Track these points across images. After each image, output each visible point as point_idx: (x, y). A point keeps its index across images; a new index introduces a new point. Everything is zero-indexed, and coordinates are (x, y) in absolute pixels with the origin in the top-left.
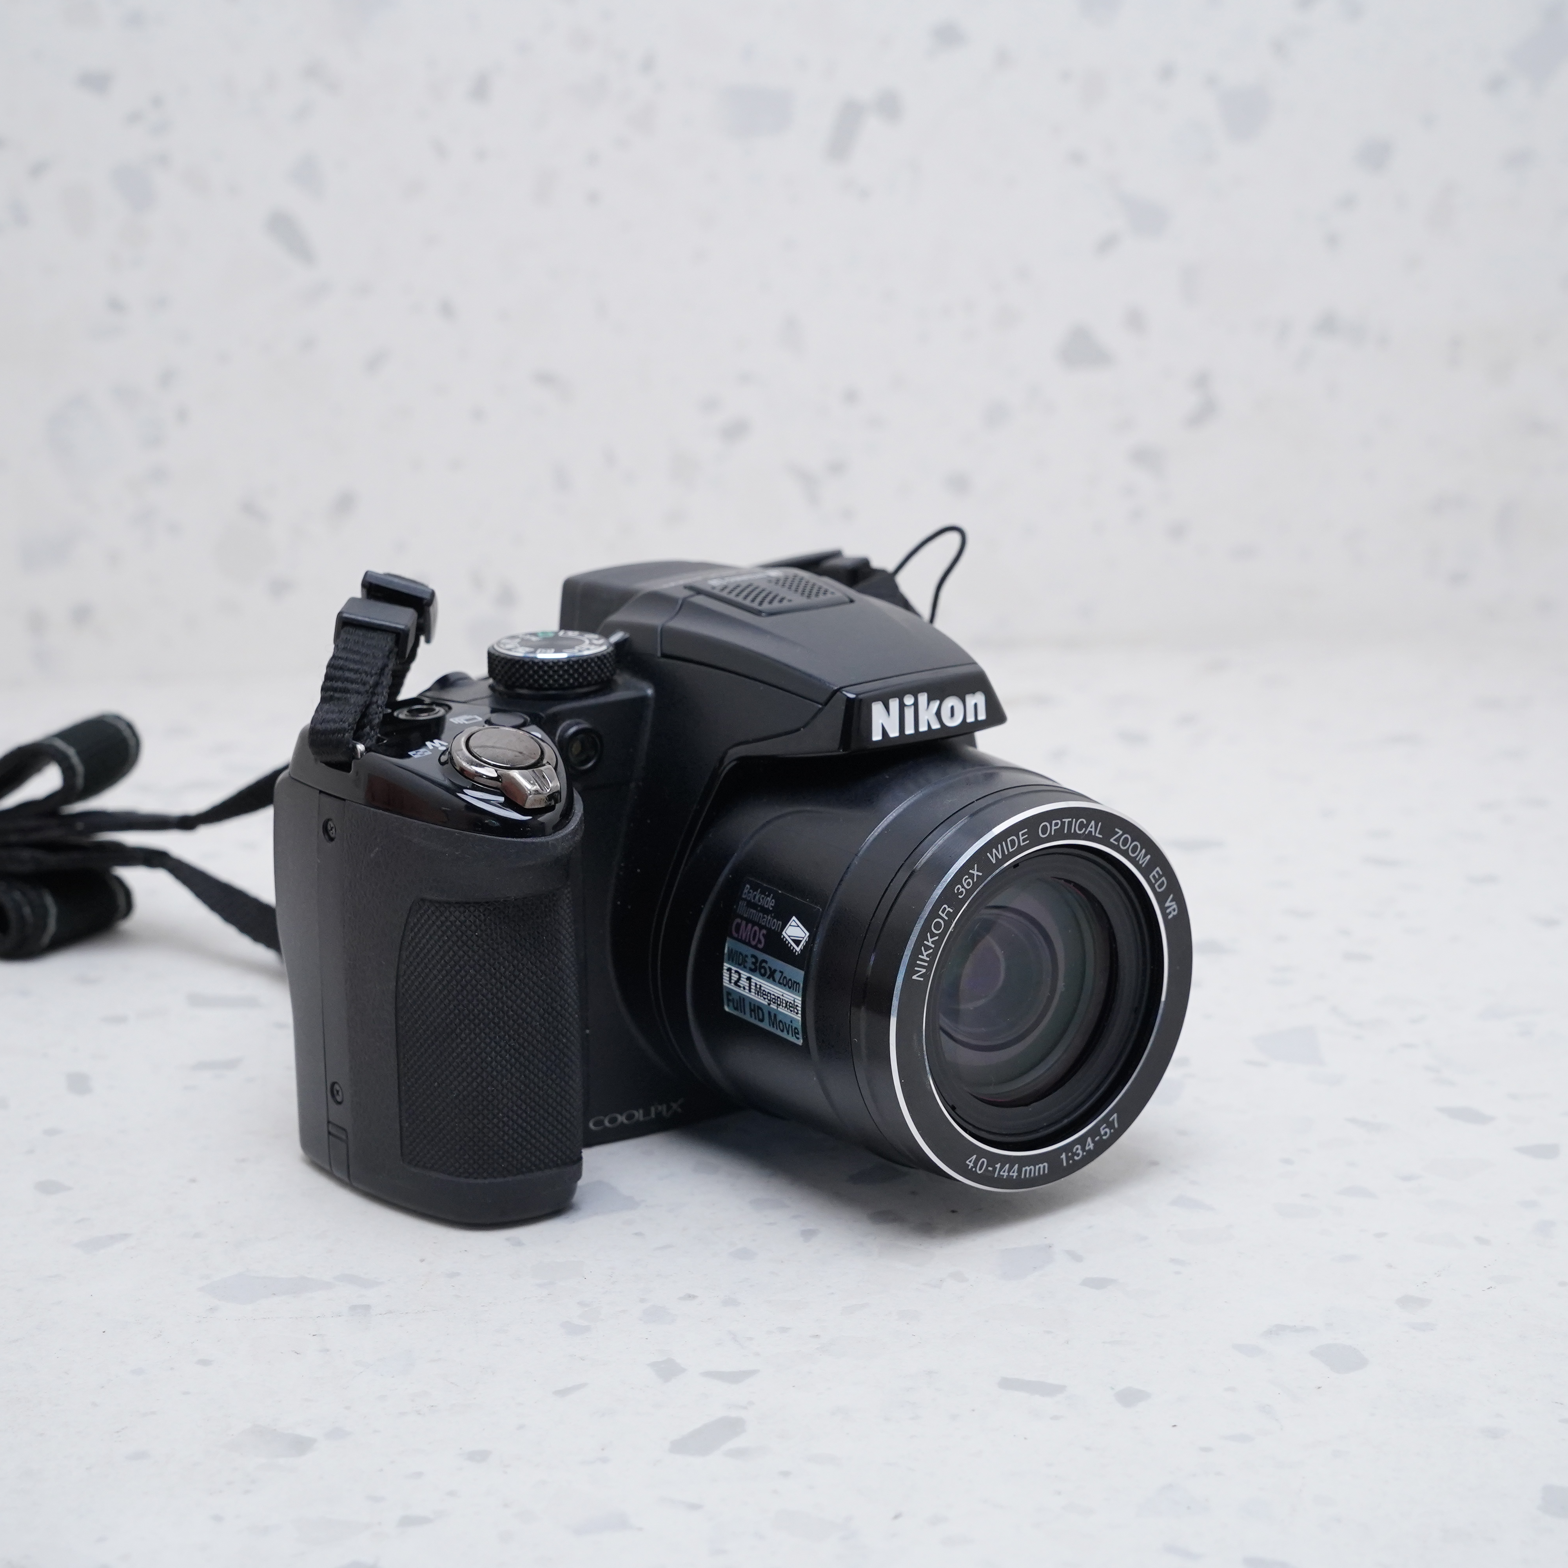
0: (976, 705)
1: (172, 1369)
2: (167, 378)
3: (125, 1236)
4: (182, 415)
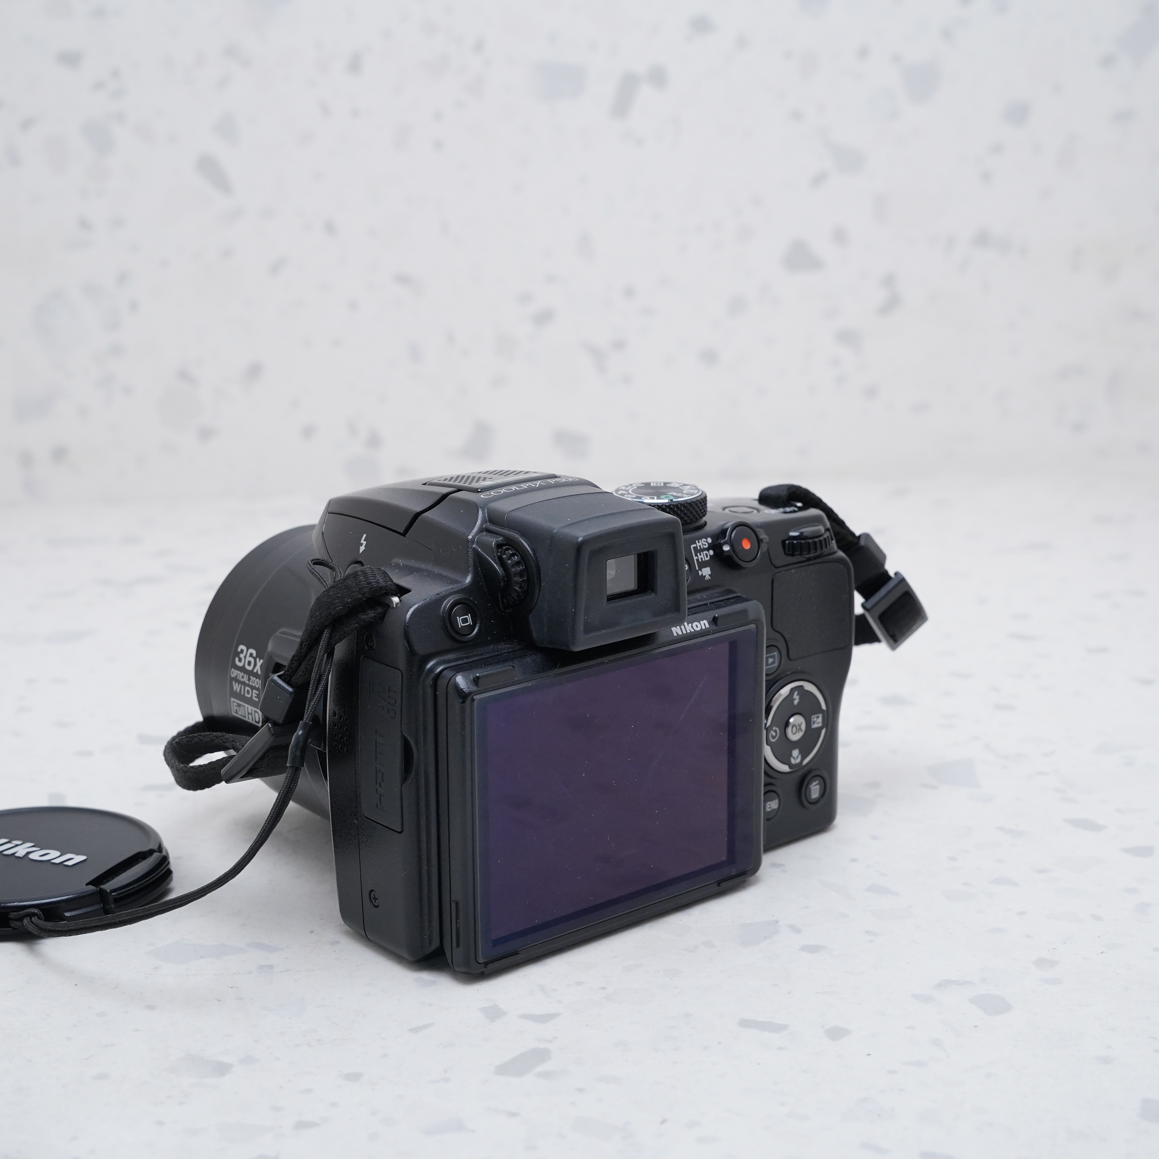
1: (126, 1012)
2: (122, 279)
4: (134, 306)
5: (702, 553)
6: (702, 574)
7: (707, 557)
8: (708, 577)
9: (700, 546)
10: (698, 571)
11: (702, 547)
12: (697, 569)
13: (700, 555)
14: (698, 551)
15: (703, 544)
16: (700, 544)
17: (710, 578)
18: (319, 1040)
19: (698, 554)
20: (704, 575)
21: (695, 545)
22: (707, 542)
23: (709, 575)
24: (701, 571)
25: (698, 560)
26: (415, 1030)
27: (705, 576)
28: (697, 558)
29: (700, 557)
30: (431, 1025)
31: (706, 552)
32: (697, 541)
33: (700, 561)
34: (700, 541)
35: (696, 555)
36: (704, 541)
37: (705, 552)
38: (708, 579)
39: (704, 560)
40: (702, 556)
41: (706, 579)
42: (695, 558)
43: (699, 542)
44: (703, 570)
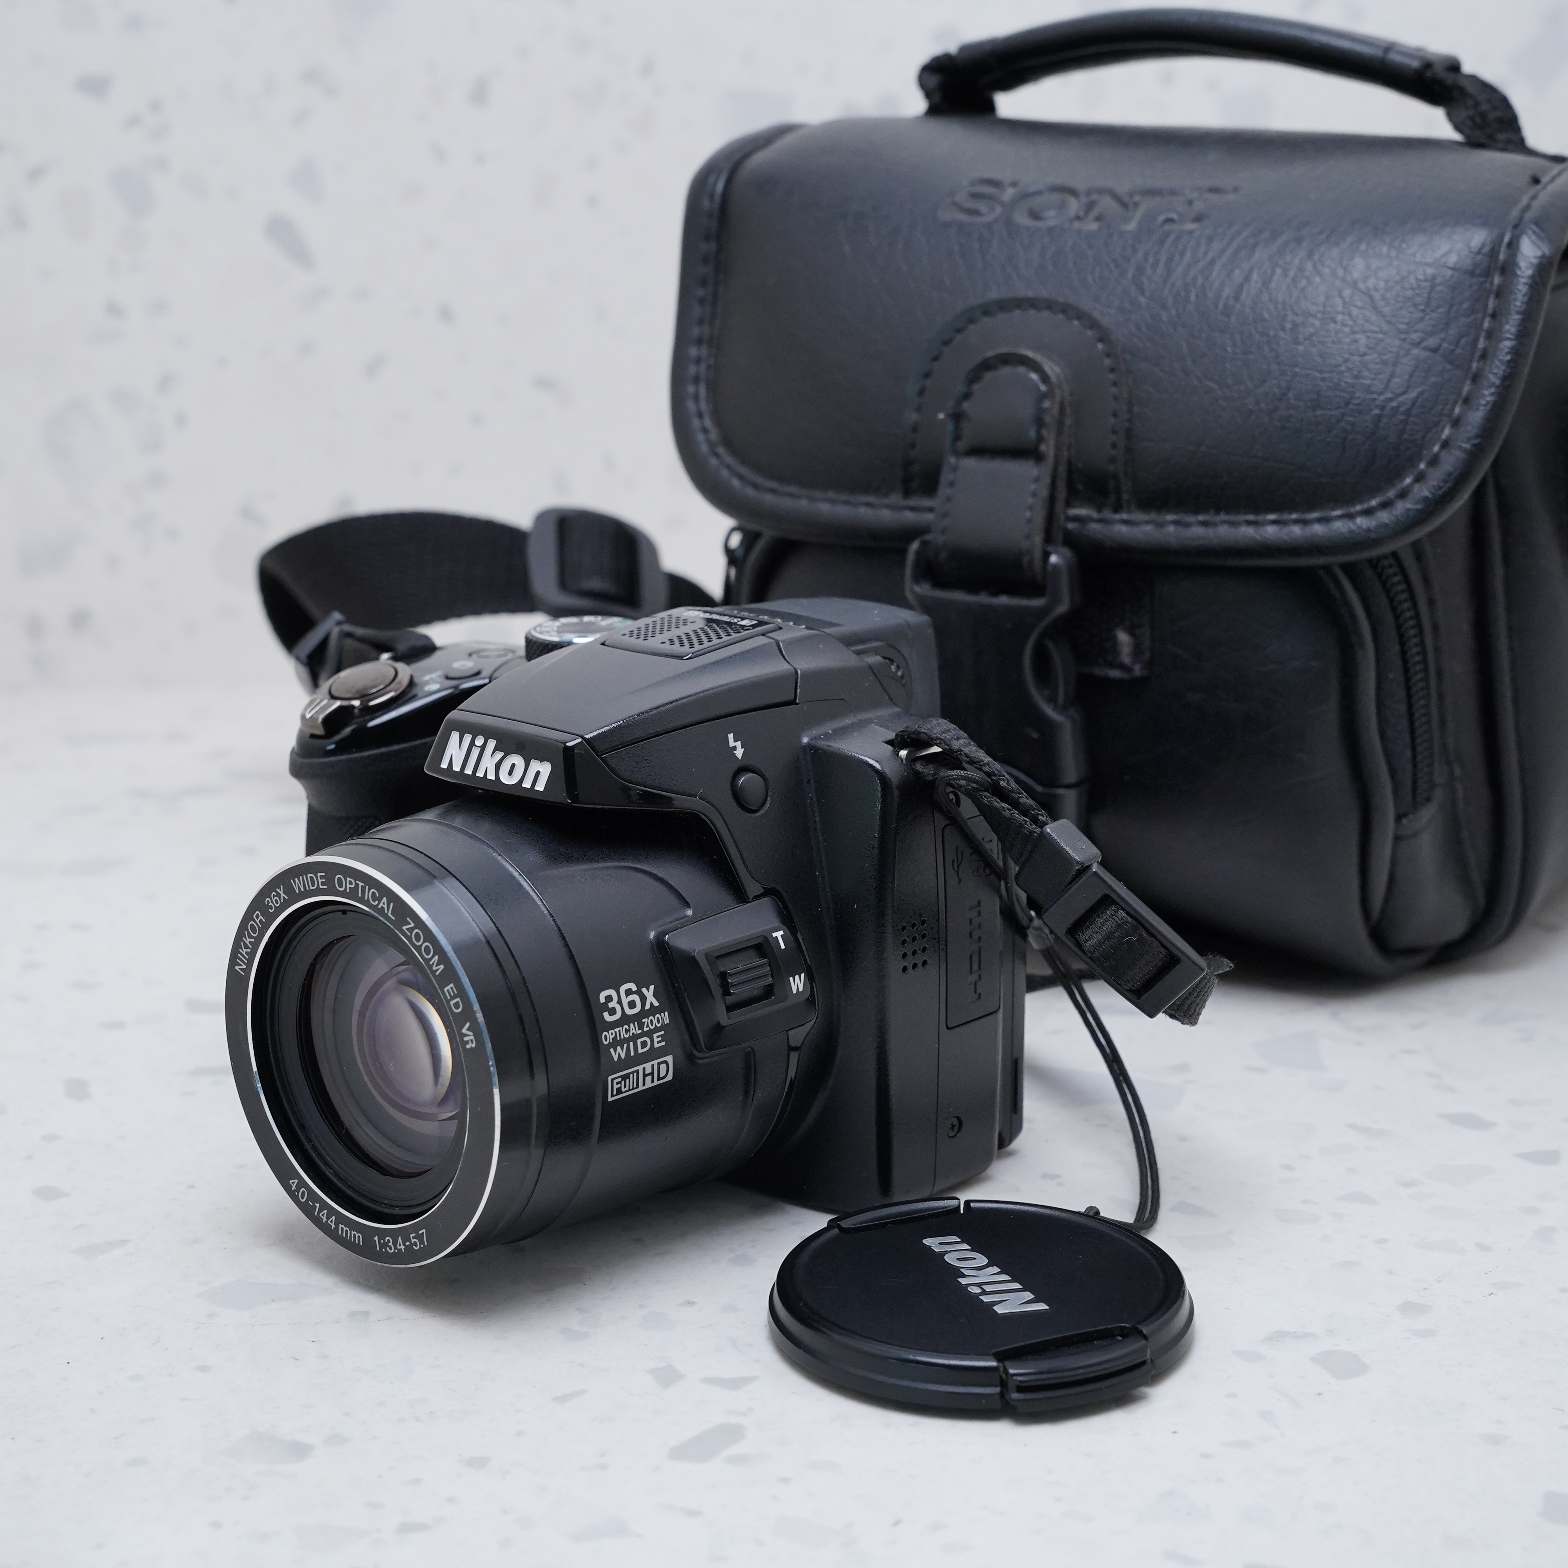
0: (538, 773)
1: (171, 1375)
2: (165, 383)
3: (123, 1242)
4: (181, 420)
18: (431, 1412)
26: (562, 1399)
30: (583, 1392)
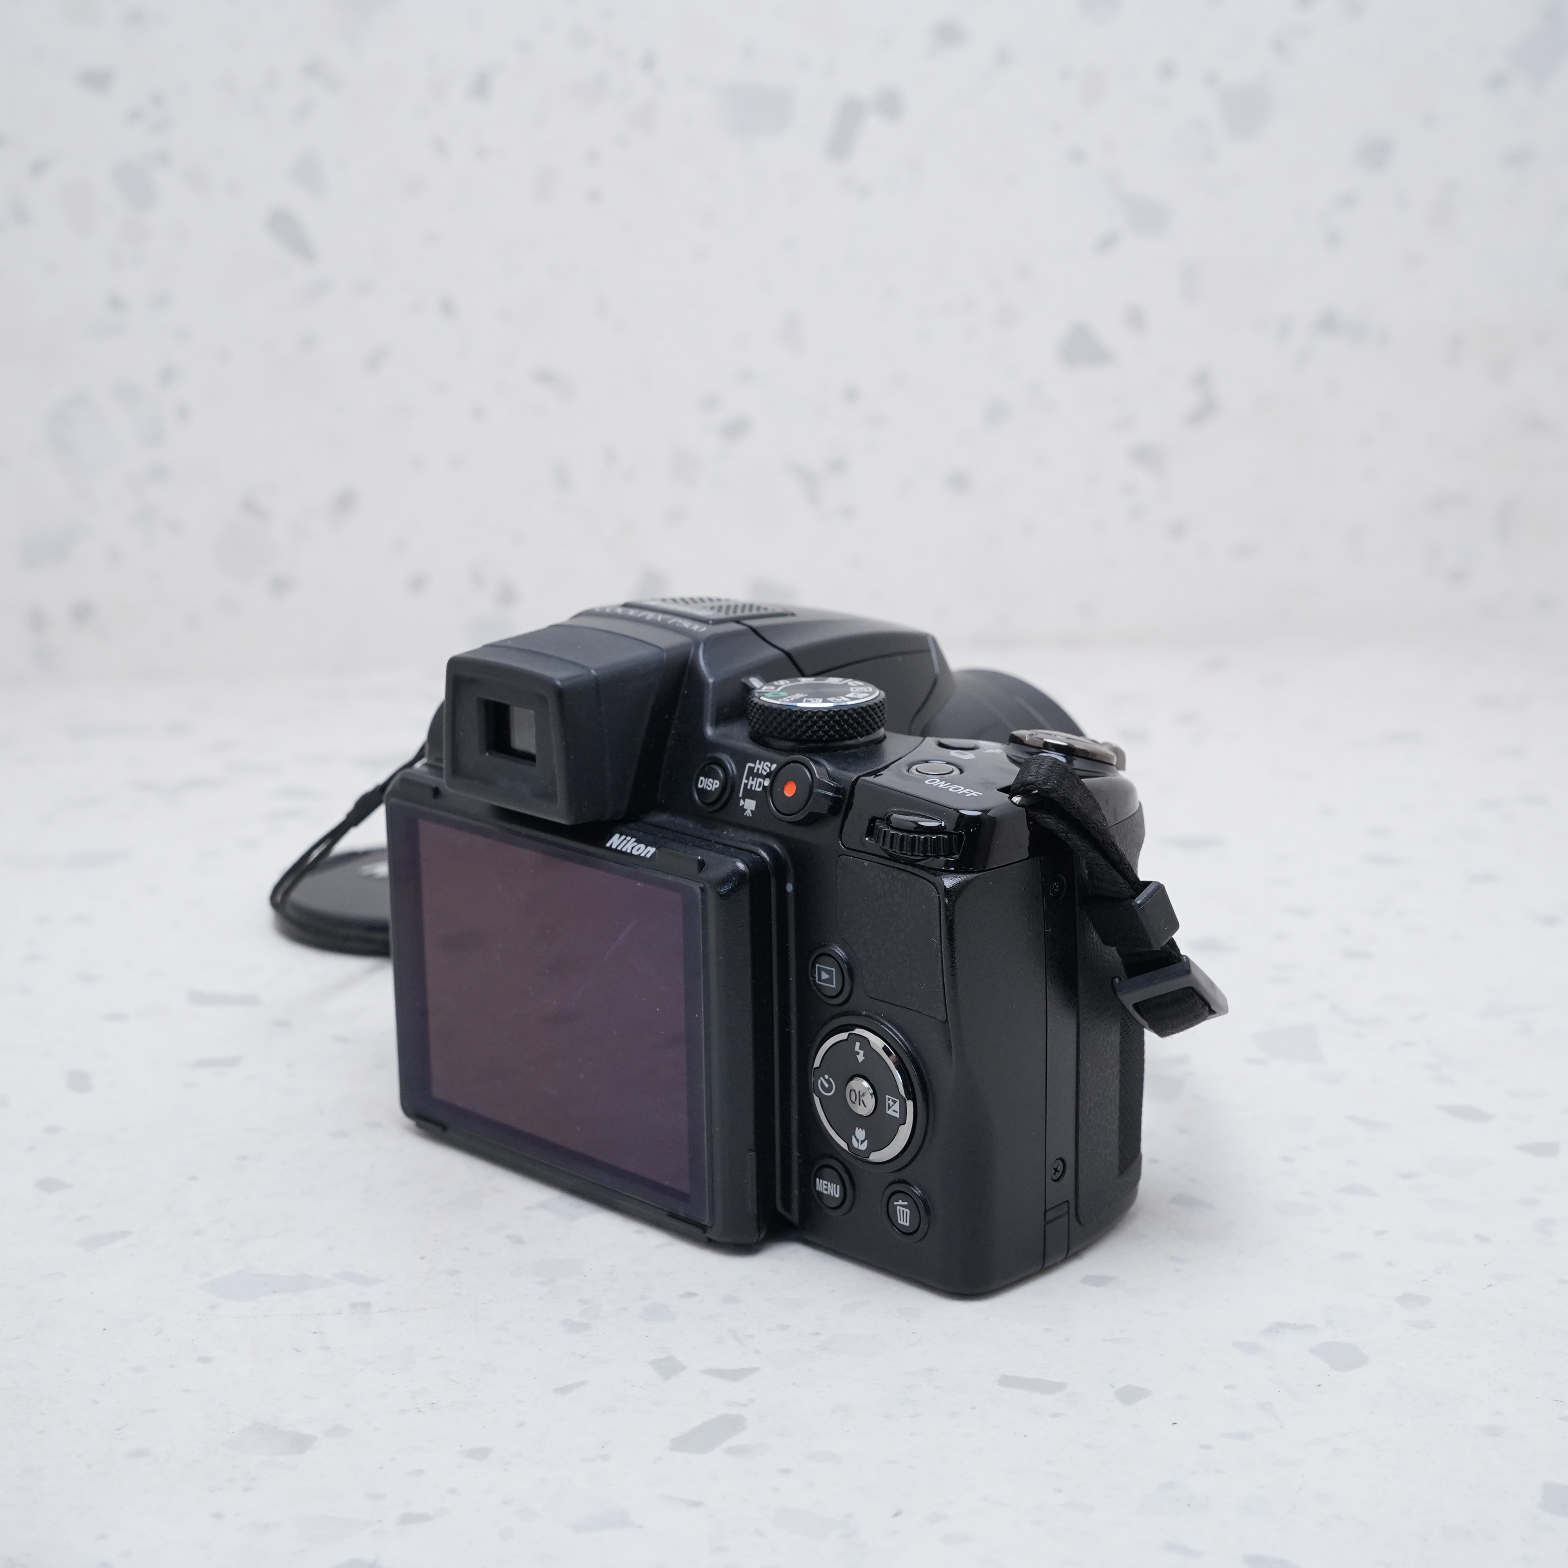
1: (172, 1366)
2: (168, 376)
3: (125, 1234)
4: (183, 413)
5: (755, 779)
6: (743, 806)
7: (759, 787)
8: (748, 813)
9: (758, 769)
10: (740, 798)
11: (760, 772)
12: (740, 795)
13: (753, 780)
14: (752, 773)
15: (763, 769)
16: (760, 766)
17: (751, 815)
18: (433, 1403)
19: (751, 778)
20: (745, 807)
21: (753, 765)
22: (770, 768)
23: (751, 811)
24: (744, 801)
25: (746, 785)
26: (563, 1391)
27: (746, 810)
28: (746, 781)
29: (751, 782)
30: (584, 1383)
31: (762, 780)
32: (758, 762)
33: (749, 787)
34: (762, 762)
35: (747, 778)
36: (767, 766)
37: (760, 780)
38: (748, 815)
39: (753, 788)
40: (754, 783)
41: (745, 814)
42: (744, 781)
43: (760, 764)
44: (747, 800)
